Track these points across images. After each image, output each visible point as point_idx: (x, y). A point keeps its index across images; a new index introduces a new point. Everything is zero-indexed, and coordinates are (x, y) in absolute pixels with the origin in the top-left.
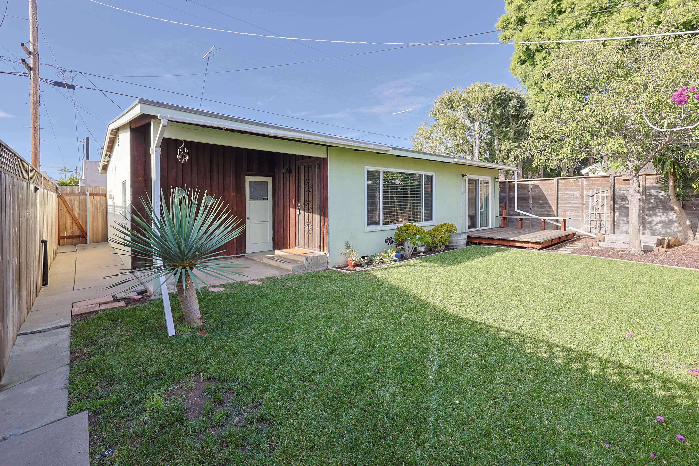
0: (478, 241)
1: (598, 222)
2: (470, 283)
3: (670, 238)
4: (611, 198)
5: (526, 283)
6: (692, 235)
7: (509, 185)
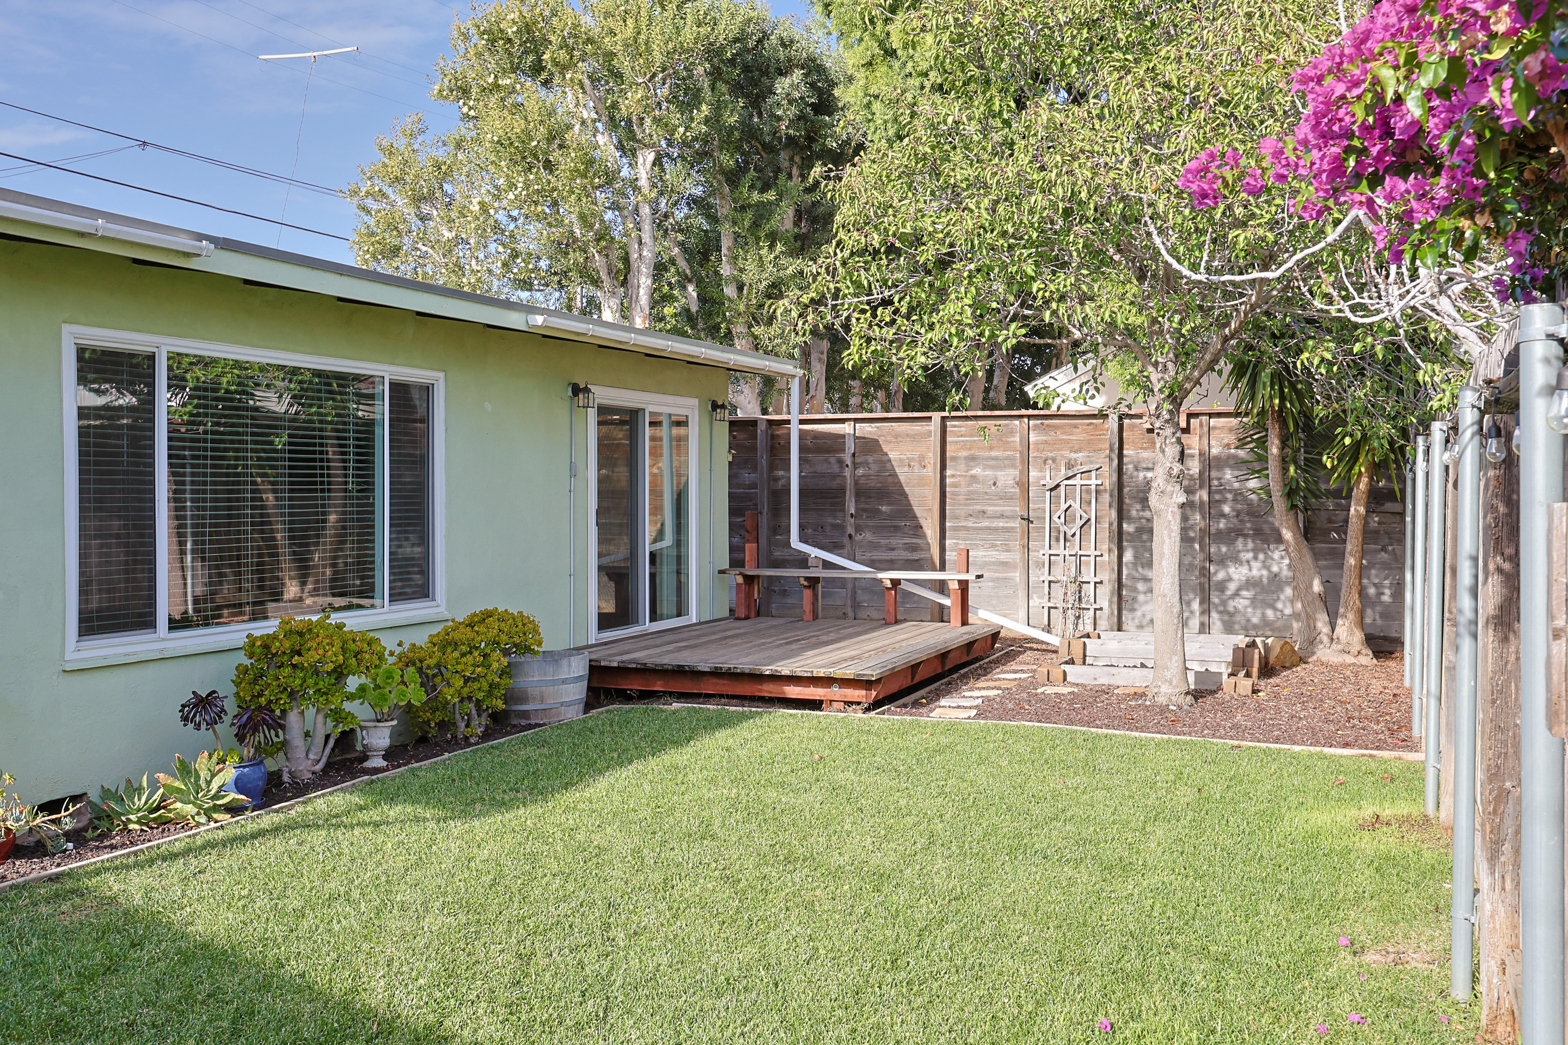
0: (635, 685)
1: (1073, 587)
2: (570, 887)
3: (1269, 641)
4: (1111, 496)
5: (797, 859)
6: (1326, 630)
7: (773, 437)
